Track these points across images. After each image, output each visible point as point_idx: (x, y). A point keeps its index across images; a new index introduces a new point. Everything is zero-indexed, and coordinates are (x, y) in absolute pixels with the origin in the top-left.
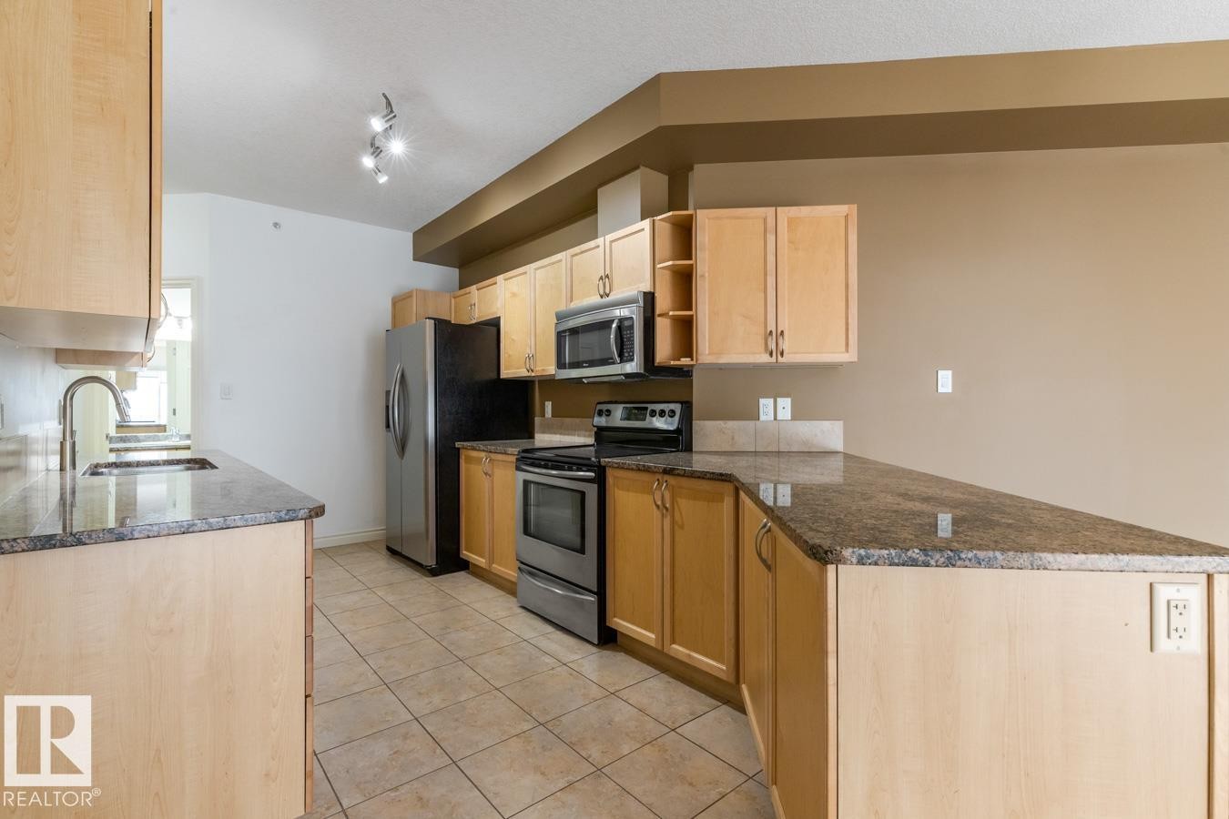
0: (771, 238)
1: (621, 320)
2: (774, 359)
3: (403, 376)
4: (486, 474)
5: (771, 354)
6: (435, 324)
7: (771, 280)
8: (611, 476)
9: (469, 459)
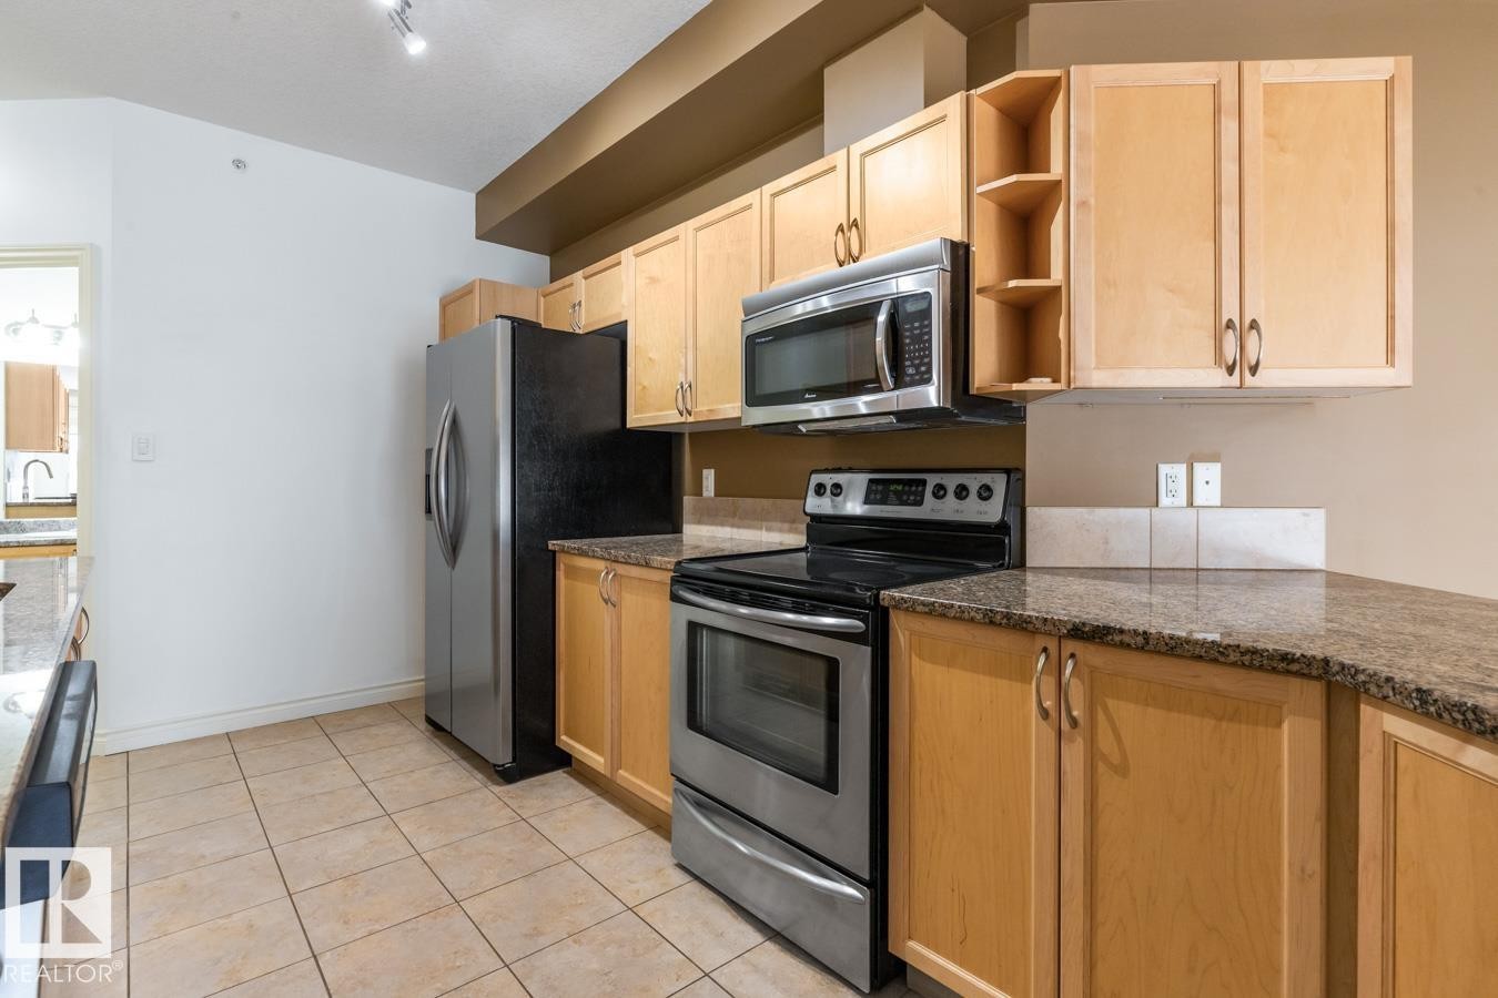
0: (1229, 126)
1: (897, 303)
2: (1235, 380)
3: (455, 422)
4: (606, 601)
5: (1231, 370)
6: (513, 329)
7: (1229, 214)
8: (902, 630)
9: (572, 572)
